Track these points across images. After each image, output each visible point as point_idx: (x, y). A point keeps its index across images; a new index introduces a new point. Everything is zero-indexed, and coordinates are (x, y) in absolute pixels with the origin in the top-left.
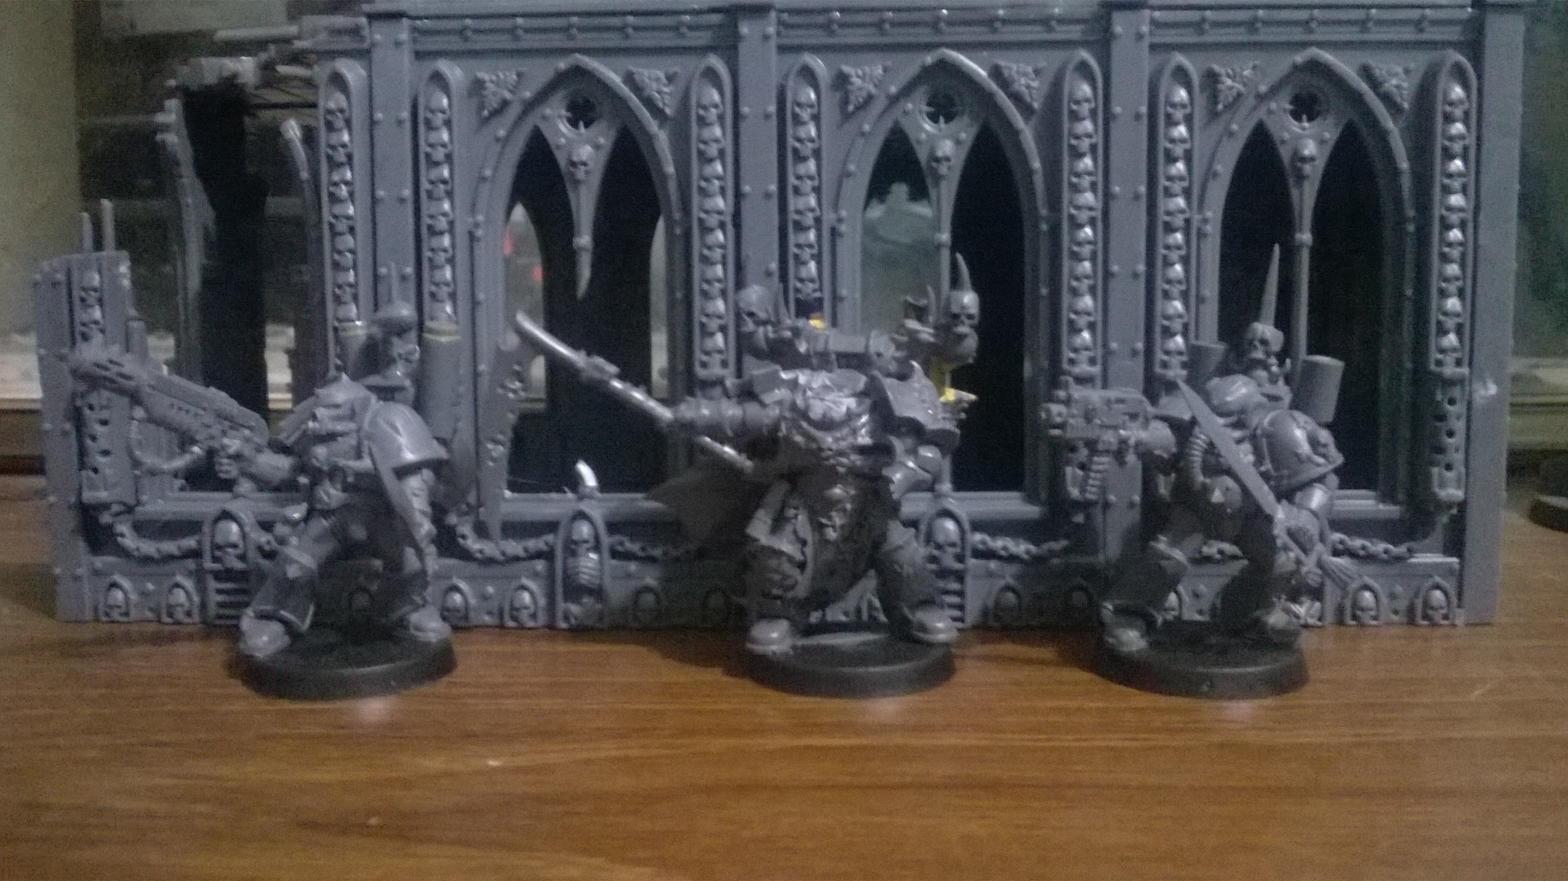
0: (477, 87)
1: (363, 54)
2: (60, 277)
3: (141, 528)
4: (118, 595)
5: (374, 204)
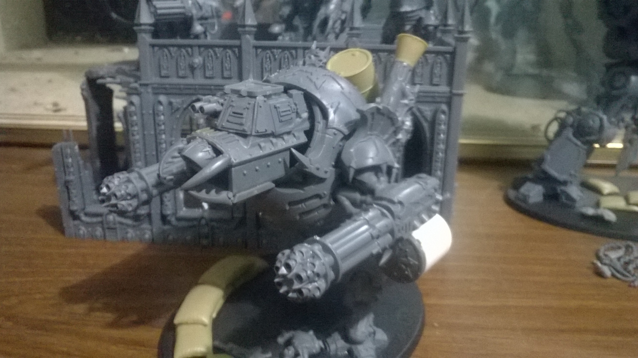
0: (170, 103)
1: (139, 94)
2: (60, 151)
4: (81, 232)
5: (144, 136)
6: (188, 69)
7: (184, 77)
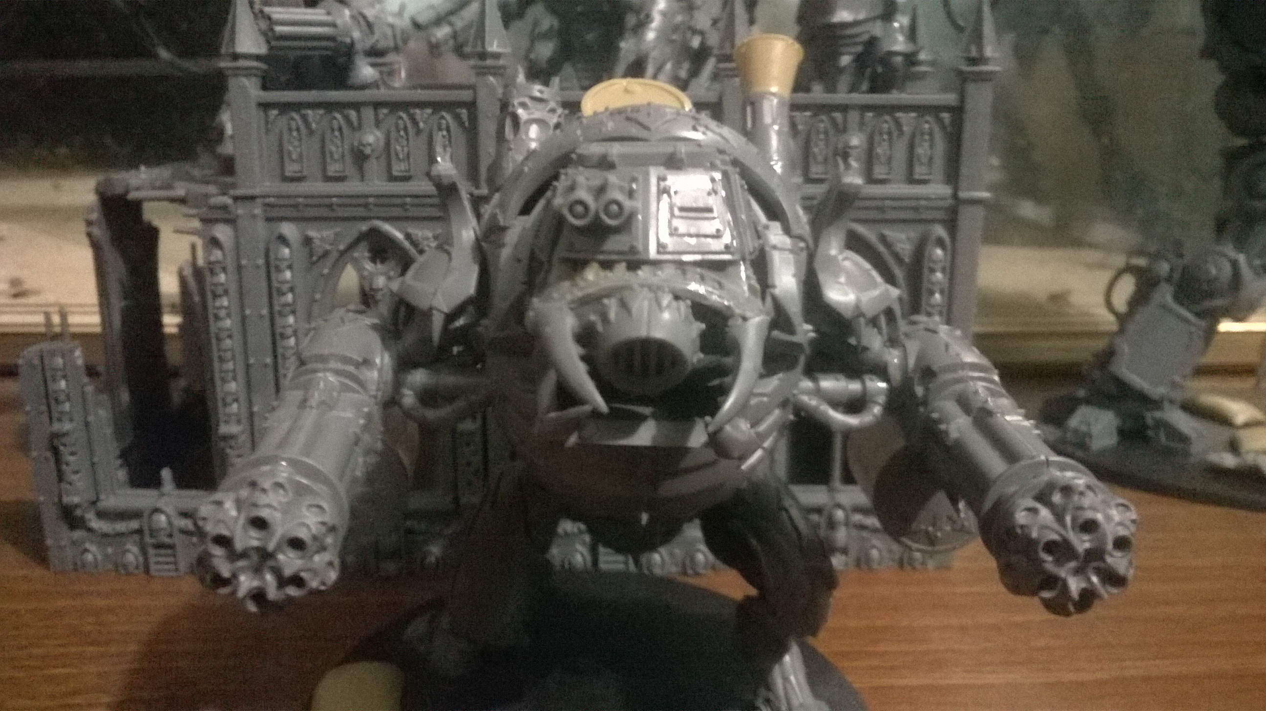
1: (231, 221)
4: (89, 557)
5: (244, 319)
6: (349, 160)
7: (340, 179)
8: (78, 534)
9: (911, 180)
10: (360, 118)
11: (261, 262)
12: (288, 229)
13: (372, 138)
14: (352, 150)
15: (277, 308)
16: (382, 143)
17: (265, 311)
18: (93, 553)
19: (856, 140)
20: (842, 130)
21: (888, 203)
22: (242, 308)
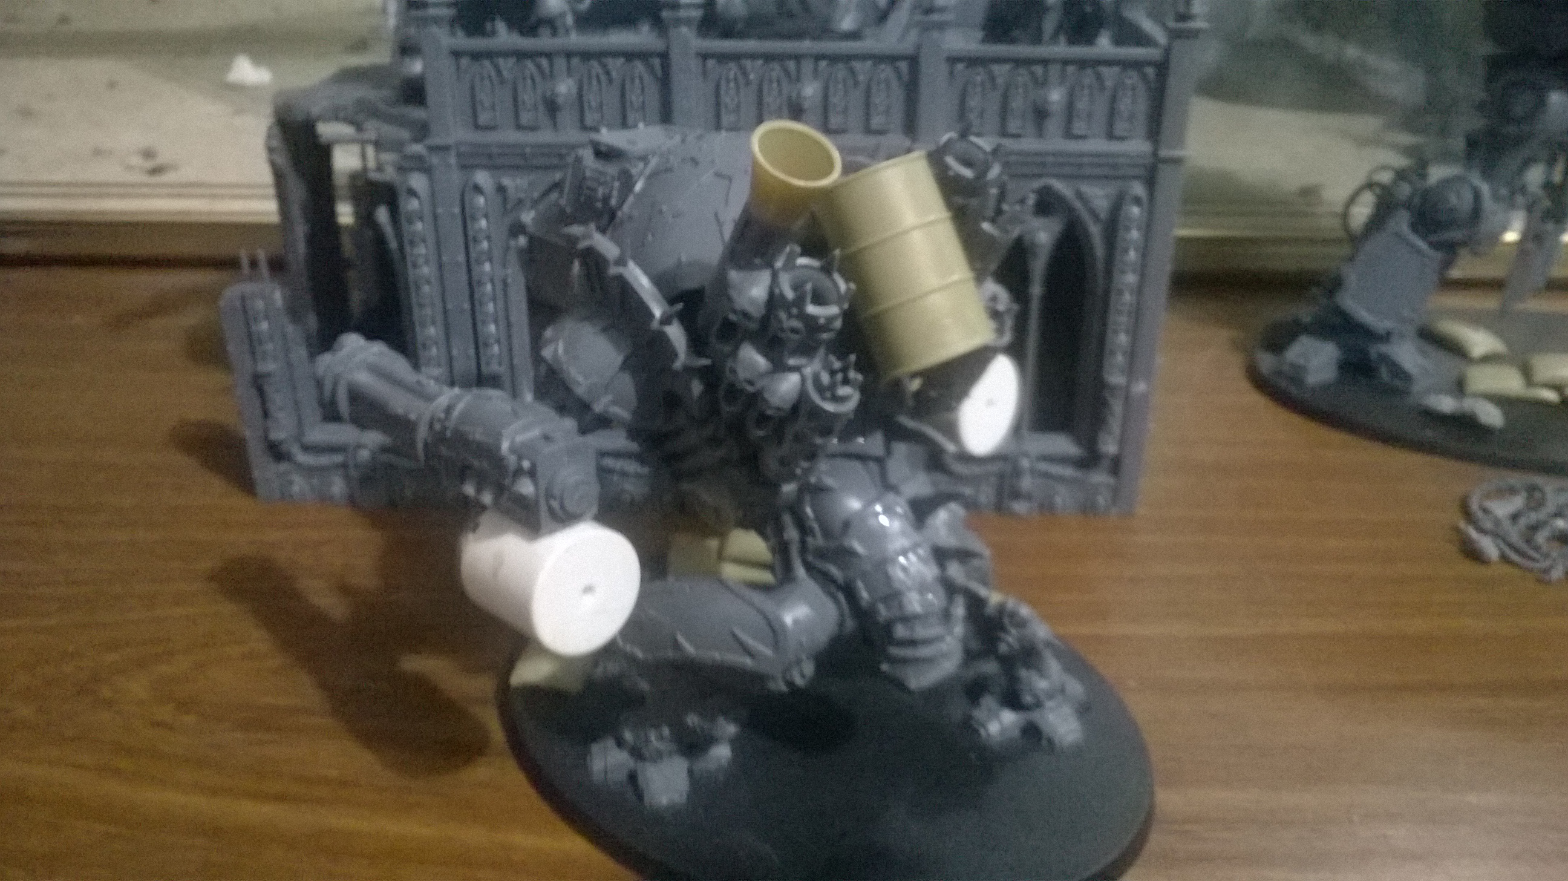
0: (501, 189)
1: (426, 170)
2: (238, 303)
3: (307, 448)
4: (296, 489)
5: (441, 267)
6: (541, 108)
7: (533, 129)
8: (283, 467)
9: (1111, 136)
10: (551, 65)
11: (457, 210)
12: (482, 178)
13: (565, 88)
14: (544, 98)
15: (473, 255)
16: (574, 91)
17: (461, 258)
18: (299, 484)
19: (1056, 96)
20: (1042, 83)
21: (1086, 160)
22: (440, 256)
